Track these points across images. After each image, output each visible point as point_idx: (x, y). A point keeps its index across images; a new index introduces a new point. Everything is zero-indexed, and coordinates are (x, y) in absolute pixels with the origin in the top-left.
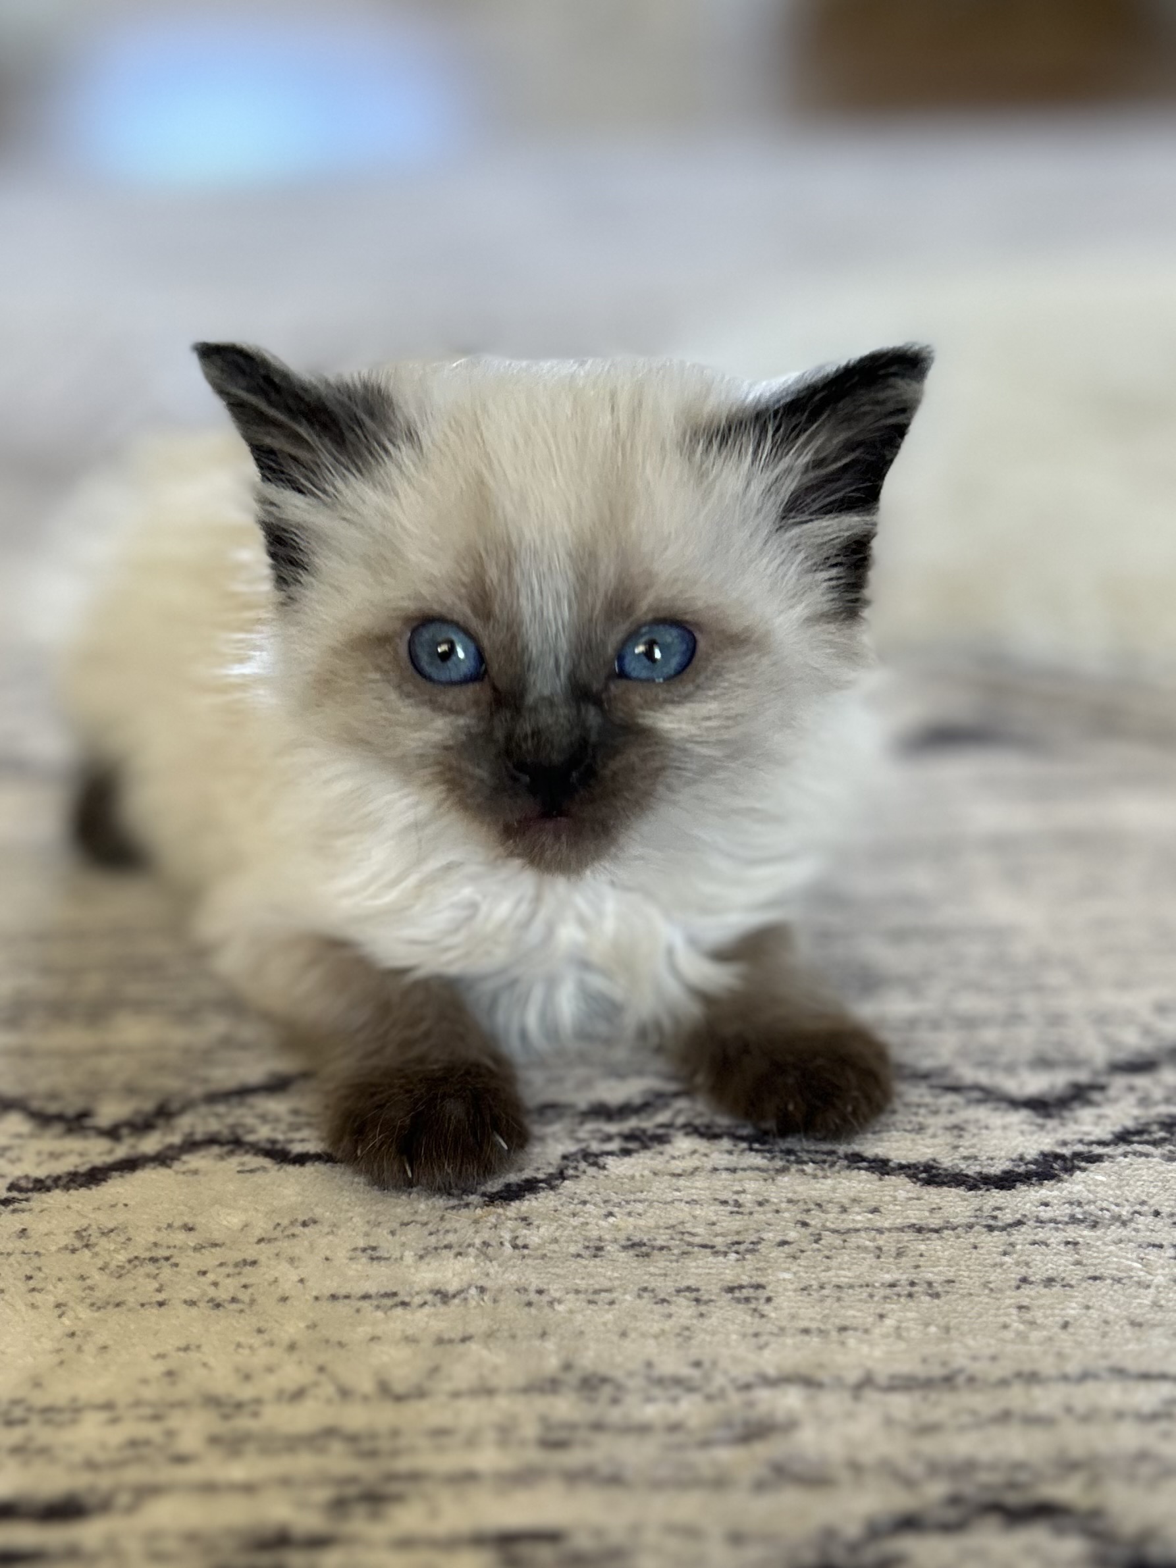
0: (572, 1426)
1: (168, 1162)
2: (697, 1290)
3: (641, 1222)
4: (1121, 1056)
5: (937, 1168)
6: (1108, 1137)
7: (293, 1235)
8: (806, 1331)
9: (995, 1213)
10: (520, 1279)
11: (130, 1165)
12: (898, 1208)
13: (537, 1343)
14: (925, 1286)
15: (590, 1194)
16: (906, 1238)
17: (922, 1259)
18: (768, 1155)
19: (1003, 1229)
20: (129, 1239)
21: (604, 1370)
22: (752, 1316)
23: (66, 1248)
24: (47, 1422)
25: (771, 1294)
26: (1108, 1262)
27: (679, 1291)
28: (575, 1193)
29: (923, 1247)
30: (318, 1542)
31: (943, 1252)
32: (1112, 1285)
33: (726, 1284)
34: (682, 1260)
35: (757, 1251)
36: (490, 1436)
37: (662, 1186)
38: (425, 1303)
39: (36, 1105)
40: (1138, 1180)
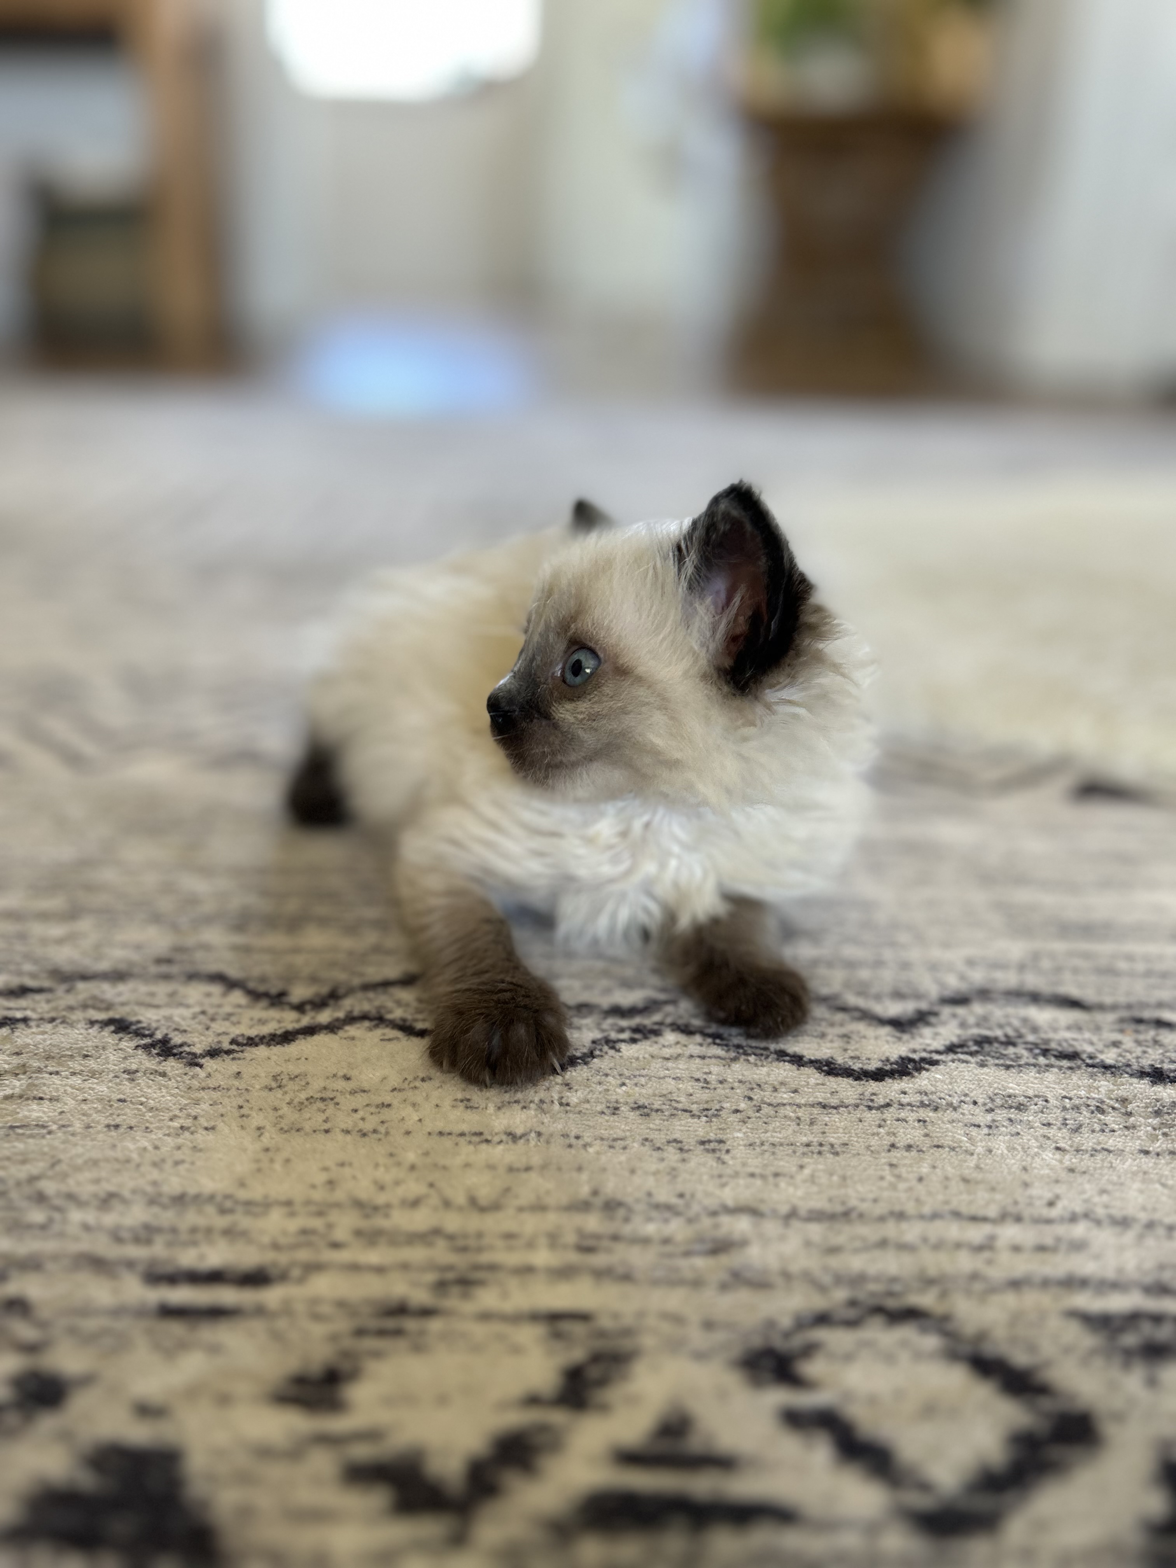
0: (598, 1237)
1: (336, 1030)
2: (681, 1142)
3: (644, 1091)
4: (947, 993)
5: (835, 1064)
6: (941, 1048)
7: (415, 1087)
8: (752, 1175)
9: (873, 1097)
10: (564, 1127)
11: (310, 1031)
12: (810, 1090)
13: (575, 1174)
14: (829, 1146)
15: (611, 1069)
16: (816, 1112)
17: (827, 1127)
18: (725, 1048)
19: (878, 1109)
20: (308, 1083)
21: (619, 1196)
22: (717, 1162)
23: (266, 1087)
24: (248, 1213)
25: (729, 1148)
26: (946, 1136)
27: (669, 1142)
28: (601, 1068)
29: (827, 1119)
30: (427, 1312)
31: (840, 1122)
32: (949, 1152)
33: (699, 1138)
34: (671, 1120)
35: (720, 1116)
36: (543, 1241)
37: (657, 1066)
38: (501, 1142)
39: (251, 985)
40: (962, 1079)
